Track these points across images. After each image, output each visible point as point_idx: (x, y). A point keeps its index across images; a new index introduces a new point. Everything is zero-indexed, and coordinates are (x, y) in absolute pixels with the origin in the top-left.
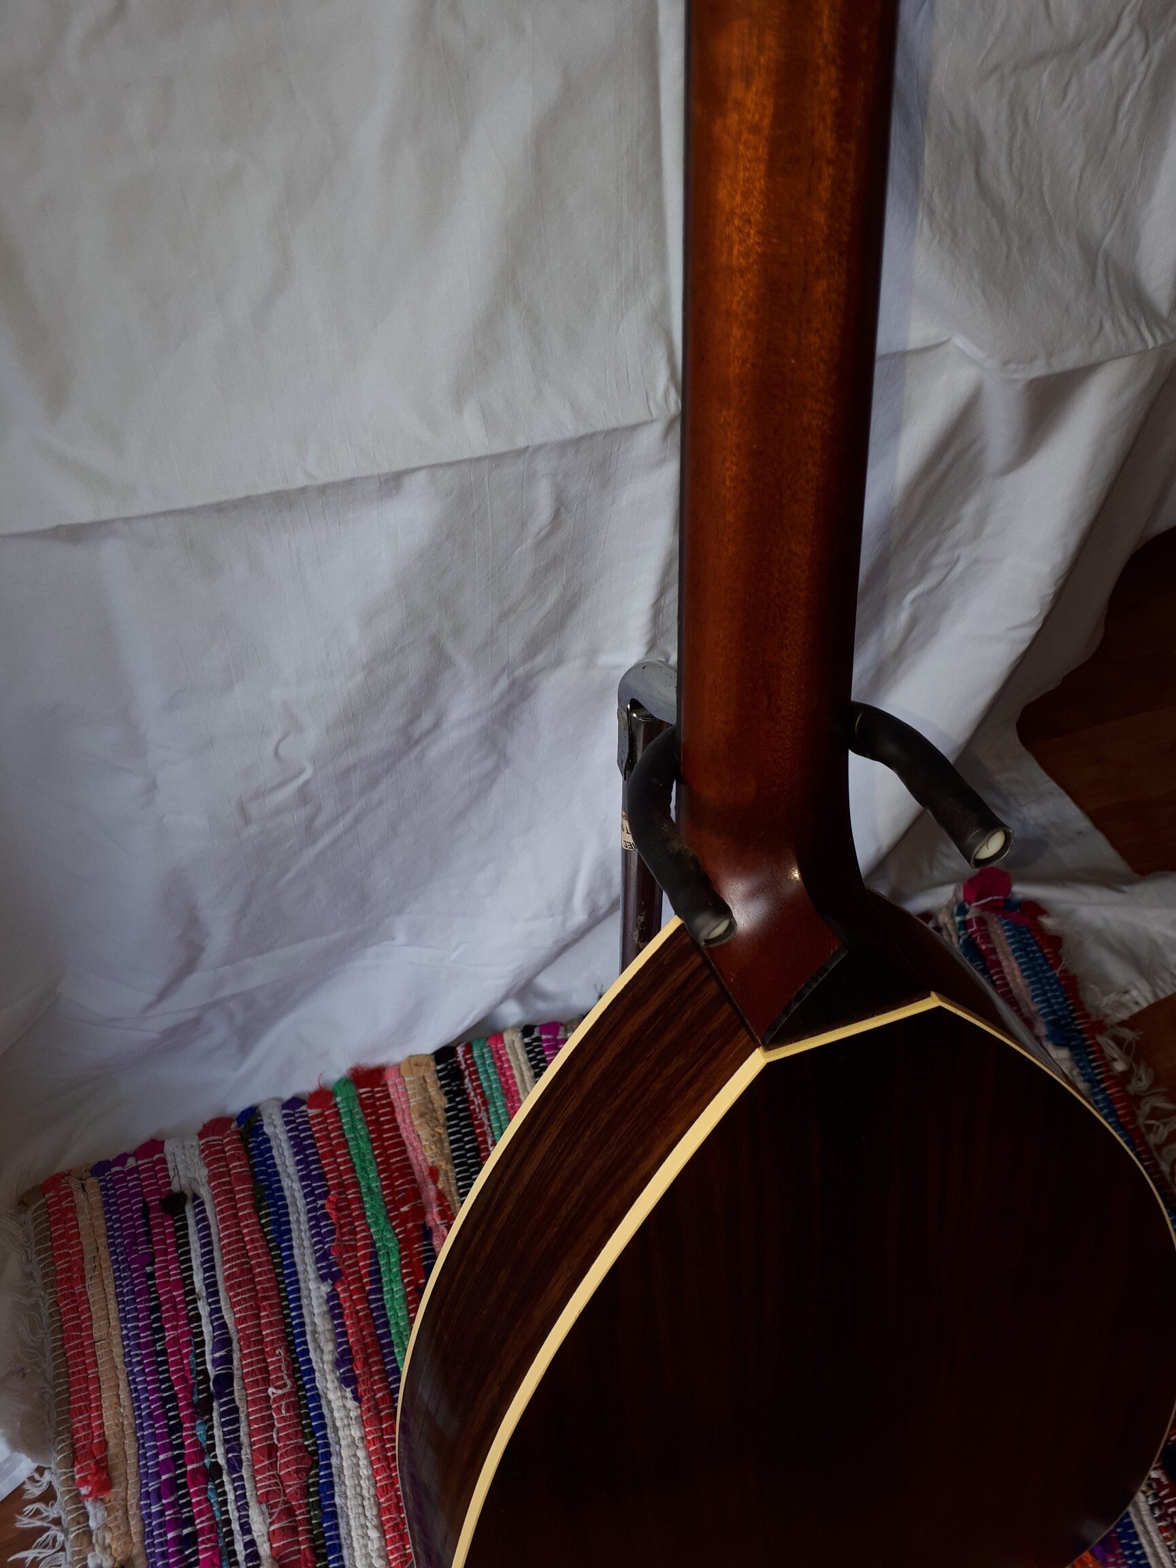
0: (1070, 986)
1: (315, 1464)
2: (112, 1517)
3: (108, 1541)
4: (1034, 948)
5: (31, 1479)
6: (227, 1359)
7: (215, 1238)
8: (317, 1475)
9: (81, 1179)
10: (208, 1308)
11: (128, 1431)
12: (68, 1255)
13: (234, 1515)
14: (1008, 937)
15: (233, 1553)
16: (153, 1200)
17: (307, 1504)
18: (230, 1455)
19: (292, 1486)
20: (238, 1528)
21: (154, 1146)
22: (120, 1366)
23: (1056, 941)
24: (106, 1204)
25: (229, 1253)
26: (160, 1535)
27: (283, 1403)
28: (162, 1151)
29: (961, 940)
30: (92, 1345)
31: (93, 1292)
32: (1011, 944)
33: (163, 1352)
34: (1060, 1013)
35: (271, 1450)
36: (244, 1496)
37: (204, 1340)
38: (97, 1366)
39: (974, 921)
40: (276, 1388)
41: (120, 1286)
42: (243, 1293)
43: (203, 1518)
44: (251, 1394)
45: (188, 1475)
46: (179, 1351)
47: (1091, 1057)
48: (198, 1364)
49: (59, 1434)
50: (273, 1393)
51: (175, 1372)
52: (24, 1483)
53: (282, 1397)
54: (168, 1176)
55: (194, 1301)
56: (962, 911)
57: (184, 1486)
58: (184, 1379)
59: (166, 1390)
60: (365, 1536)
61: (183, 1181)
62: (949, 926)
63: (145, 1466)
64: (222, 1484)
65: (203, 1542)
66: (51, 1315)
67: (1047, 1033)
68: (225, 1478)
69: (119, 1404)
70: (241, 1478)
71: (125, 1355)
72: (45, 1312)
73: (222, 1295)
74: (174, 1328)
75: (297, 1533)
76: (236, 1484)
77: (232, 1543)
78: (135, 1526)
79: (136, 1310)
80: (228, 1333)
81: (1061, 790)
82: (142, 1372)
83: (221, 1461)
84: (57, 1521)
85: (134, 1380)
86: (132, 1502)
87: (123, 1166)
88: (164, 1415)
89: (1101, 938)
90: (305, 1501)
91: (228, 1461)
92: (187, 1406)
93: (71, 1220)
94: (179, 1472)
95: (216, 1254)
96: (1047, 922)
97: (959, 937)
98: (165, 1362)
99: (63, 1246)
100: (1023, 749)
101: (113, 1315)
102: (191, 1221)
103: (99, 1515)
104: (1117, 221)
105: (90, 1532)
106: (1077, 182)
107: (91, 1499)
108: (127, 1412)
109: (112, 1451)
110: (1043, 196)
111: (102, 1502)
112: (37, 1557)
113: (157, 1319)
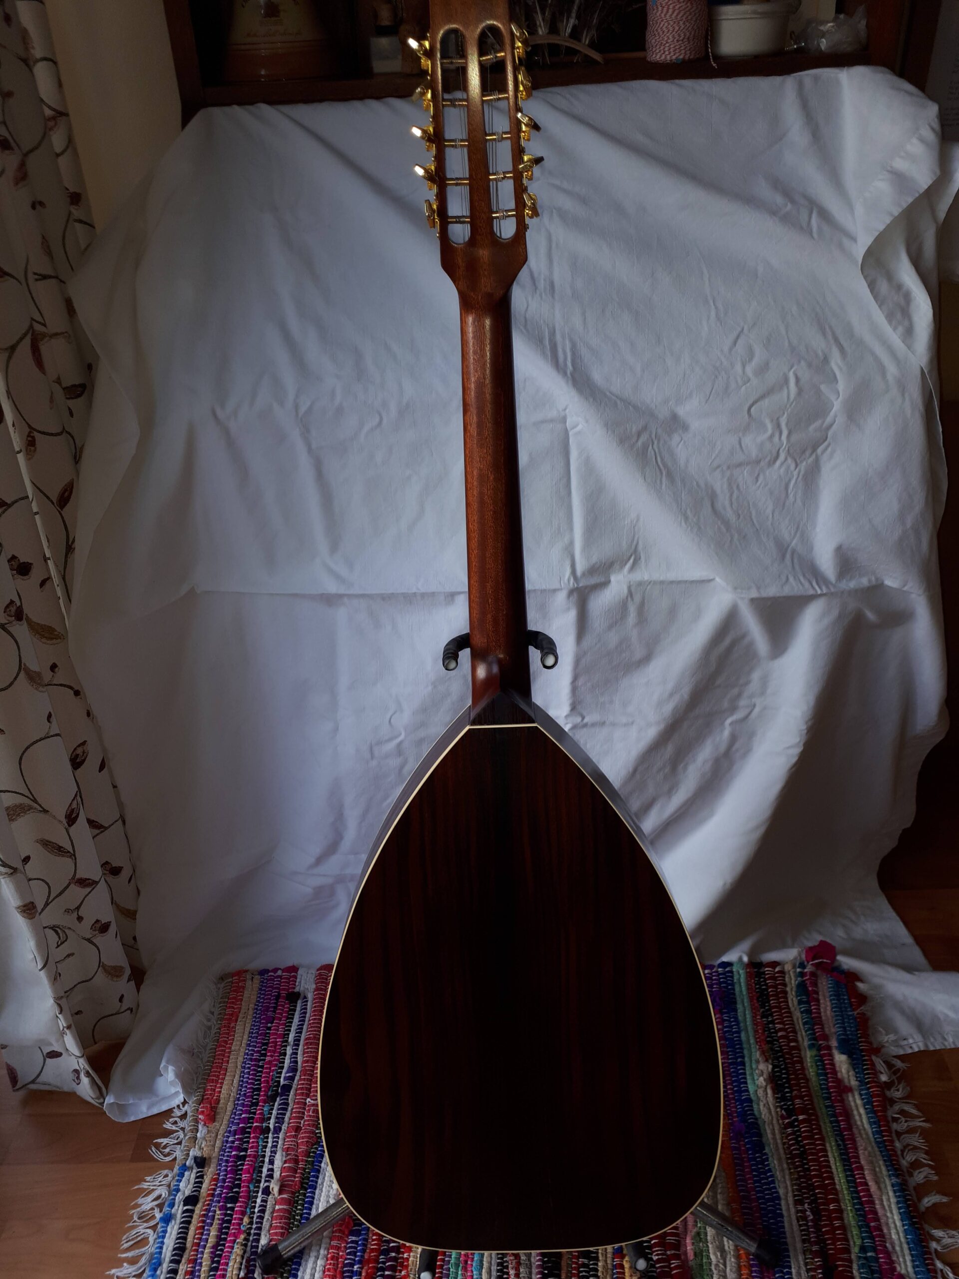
0: (863, 1024)
1: (318, 1143)
2: (209, 1135)
3: (203, 1145)
4: (845, 997)
5: (178, 1106)
6: (292, 1079)
7: (307, 1019)
8: (316, 1148)
9: (253, 974)
10: (291, 1051)
11: (232, 1099)
12: (233, 1008)
13: (268, 1154)
14: (829, 988)
15: (261, 1172)
16: (284, 993)
18: (277, 1125)
19: (303, 1148)
20: (268, 1161)
21: (294, 969)
22: (239, 1067)
23: (863, 999)
24: (260, 989)
25: (311, 1027)
26: (229, 1152)
27: (312, 1108)
28: (297, 973)
29: (797, 982)
30: (230, 1053)
31: (239, 1028)
32: (830, 992)
33: (262, 1067)
34: (850, 1037)
35: (298, 1129)
36: (276, 1146)
37: (284, 1066)
38: (228, 1063)
39: (808, 974)
40: (312, 1099)
41: (253, 1029)
42: (311, 1048)
43: (252, 1150)
44: (297, 1099)
45: (253, 1129)
46: (270, 1068)
47: (865, 1067)
48: (277, 1077)
49: (199, 1088)
50: (309, 1102)
51: (264, 1077)
52: (174, 1108)
53: (313, 1105)
54: (295, 985)
55: (286, 1046)
56: (802, 965)
57: (249, 1133)
58: (267, 1082)
59: (257, 1085)
60: (331, 1186)
61: (302, 989)
62: (791, 973)
63: (234, 1118)
64: (267, 1138)
65: (248, 1161)
66: (215, 1033)
67: (837, 1045)
68: (270, 1135)
69: (232, 1084)
70: (278, 1138)
71: (243, 1063)
72: (214, 1031)
73: (301, 1047)
74: (271, 1056)
75: (296, 1173)
76: (275, 1140)
77: (262, 1167)
78: (218, 1144)
79: (256, 1042)
80: (297, 1066)
81: (898, 918)
82: (248, 1073)
83: (271, 1126)
84: (183, 1129)
85: (243, 1076)
86: (221, 1132)
87: (275, 973)
88: (252, 1097)
89: (898, 1006)
90: (306, 1159)
91: (275, 1127)
92: (264, 1095)
93: (241, 992)
94: (249, 1125)
95: (305, 1027)
96: (860, 985)
97: (796, 980)
98: (261, 1072)
99: (233, 1003)
100: (880, 891)
101: (244, 1041)
102: (298, 1009)
103: (203, 1132)
104: (798, 535)
105: (196, 1139)
106: (771, 516)
107: (202, 1123)
108: (234, 1090)
109: (220, 1105)
110: (752, 520)
111: (208, 1127)
112: (168, 1143)
113: (265, 1049)
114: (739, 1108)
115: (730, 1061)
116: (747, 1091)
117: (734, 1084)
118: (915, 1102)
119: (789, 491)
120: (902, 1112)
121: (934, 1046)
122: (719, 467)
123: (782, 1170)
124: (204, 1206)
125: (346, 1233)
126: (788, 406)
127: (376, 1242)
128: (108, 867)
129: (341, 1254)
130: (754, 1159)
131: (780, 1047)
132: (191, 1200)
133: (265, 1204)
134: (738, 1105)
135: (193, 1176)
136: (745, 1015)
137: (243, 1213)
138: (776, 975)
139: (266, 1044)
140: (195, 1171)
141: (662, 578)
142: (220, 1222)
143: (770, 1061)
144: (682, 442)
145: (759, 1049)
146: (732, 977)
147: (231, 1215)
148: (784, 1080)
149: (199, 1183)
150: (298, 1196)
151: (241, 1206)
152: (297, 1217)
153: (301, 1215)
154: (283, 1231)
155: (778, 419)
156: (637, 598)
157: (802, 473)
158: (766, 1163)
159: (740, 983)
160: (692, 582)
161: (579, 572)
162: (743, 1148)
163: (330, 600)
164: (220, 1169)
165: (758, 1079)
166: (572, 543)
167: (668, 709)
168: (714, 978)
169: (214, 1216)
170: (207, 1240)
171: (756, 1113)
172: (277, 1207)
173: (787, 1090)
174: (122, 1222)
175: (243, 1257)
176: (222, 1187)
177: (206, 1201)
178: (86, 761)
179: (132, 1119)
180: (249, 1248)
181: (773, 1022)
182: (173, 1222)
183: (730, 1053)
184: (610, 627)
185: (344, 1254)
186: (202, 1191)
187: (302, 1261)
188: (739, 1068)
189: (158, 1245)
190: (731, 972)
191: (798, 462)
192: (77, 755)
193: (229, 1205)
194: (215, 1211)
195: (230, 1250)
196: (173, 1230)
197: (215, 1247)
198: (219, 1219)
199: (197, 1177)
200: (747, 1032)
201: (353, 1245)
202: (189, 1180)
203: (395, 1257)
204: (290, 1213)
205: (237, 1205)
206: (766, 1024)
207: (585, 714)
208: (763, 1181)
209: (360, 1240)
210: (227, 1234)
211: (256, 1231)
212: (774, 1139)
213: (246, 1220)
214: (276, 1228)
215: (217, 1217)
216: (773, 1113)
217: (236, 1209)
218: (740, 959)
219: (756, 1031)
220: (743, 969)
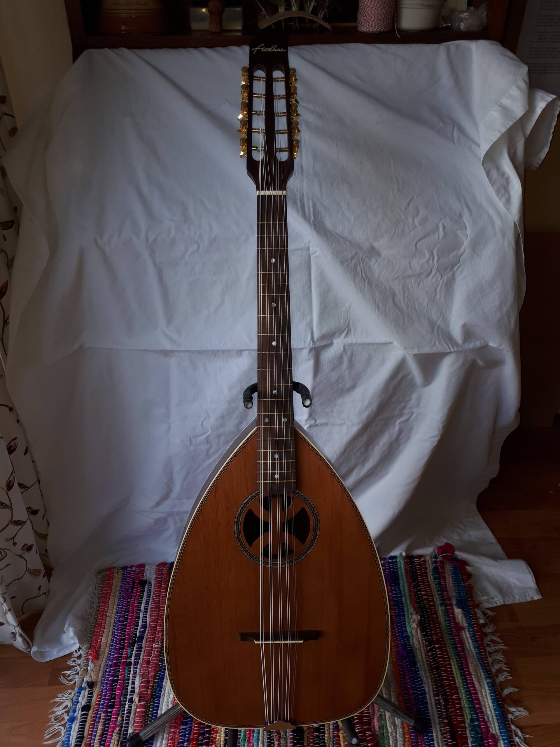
0: (470, 590)
1: (160, 670)
2: (95, 668)
3: (92, 674)
4: (460, 575)
5: (76, 651)
6: (144, 632)
7: (151, 596)
8: (160, 674)
9: (118, 570)
10: (143, 616)
11: (108, 646)
12: (107, 590)
13: (131, 678)
14: (451, 570)
15: (127, 689)
16: (137, 581)
17: (154, 682)
18: (136, 660)
19: (151, 674)
20: (131, 682)
21: (142, 566)
22: (112, 626)
23: (469, 576)
24: (123, 579)
25: (154, 601)
26: (107, 678)
27: (157, 649)
28: (144, 568)
29: (433, 567)
30: (106, 617)
31: (111, 602)
32: (451, 572)
33: (126, 625)
34: (463, 598)
35: (148, 662)
36: (136, 673)
37: (138, 625)
38: (105, 624)
39: (439, 562)
40: (156, 644)
41: (119, 603)
42: (155, 614)
43: (122, 676)
44: (148, 644)
45: (121, 663)
46: (130, 626)
47: (471, 615)
48: (135, 632)
49: (88, 640)
50: (154, 646)
51: (127, 632)
52: (73, 652)
53: (157, 648)
54: (143, 575)
55: (140, 613)
56: (436, 557)
57: (119, 666)
58: (129, 635)
59: (123, 636)
60: (169, 696)
61: (148, 578)
62: (430, 561)
63: (110, 657)
64: (130, 668)
65: (119, 683)
66: (97, 606)
67: (455, 603)
68: (132, 667)
69: (108, 637)
70: (137, 668)
71: (114, 623)
72: (96, 604)
73: (148, 613)
74: (131, 619)
75: (148, 689)
76: (135, 669)
77: (128, 686)
78: (101, 673)
79: (121, 611)
80: (147, 625)
81: (488, 528)
82: (118, 629)
83: (133, 661)
84: (79, 665)
85: (114, 631)
86: (102, 666)
87: (131, 569)
88: (120, 644)
89: (489, 579)
90: (154, 680)
91: (135, 662)
92: (128, 643)
93: (111, 580)
94: (119, 661)
95: (150, 601)
96: (468, 568)
97: (432, 566)
98: (125, 628)
99: (107, 587)
100: (478, 512)
101: (115, 610)
102: (146, 590)
103: (92, 666)
104: (441, 317)
105: (88, 671)
106: (426, 306)
107: (91, 661)
108: (109, 640)
109: (101, 650)
110: (415, 308)
111: (94, 663)
112: (70, 674)
113: (127, 615)
114: (402, 641)
115: (396, 614)
116: (406, 631)
117: (399, 628)
118: (499, 635)
119: (437, 292)
120: (492, 641)
121: (508, 602)
122: (397, 277)
123: (427, 677)
124: (94, 711)
125: (179, 724)
126: (438, 243)
127: (197, 728)
128: (30, 510)
129: (176, 736)
130: (411, 671)
131: (424, 605)
132: (86, 708)
133: (130, 708)
134: (401, 640)
135: (87, 693)
136: (404, 587)
137: (118, 715)
138: (421, 563)
139: (128, 612)
140: (87, 690)
141: (363, 342)
142: (104, 720)
143: (419, 614)
144: (377, 263)
145: (413, 606)
146: (397, 565)
147: (110, 716)
148: (427, 625)
149: (90, 697)
150: (150, 703)
151: (116, 711)
152: (149, 716)
153: (152, 714)
154: (142, 724)
155: (432, 250)
156: (349, 353)
157: (445, 281)
158: (418, 673)
159: (401, 568)
160: (380, 344)
161: (316, 338)
162: (404, 665)
163: (166, 353)
164: (102, 689)
165: (412, 624)
166: (311, 321)
167: (365, 415)
168: (386, 565)
169: (100, 717)
170: (97, 731)
171: (412, 644)
172: (138, 710)
173: (428, 630)
174: (45, 723)
175: (118, 741)
176: (104, 699)
177: (95, 708)
178: (17, 449)
179: (48, 660)
180: (122, 735)
181: (420, 591)
182: (76, 721)
183: (396, 610)
184: (333, 370)
185: (178, 736)
186: (92, 702)
187: (154, 741)
188: (402, 618)
189: (67, 736)
190: (396, 562)
191: (443, 275)
192: (11, 446)
193: (109, 710)
194: (101, 714)
195: (110, 737)
196: (76, 726)
197: (101, 736)
198: (103, 719)
199: (89, 694)
200: (405, 596)
201: (183, 731)
202: (84, 696)
203: (208, 737)
204: (145, 713)
205: (114, 710)
206: (416, 592)
207: (317, 418)
208: (416, 684)
209: (188, 728)
210: (108, 727)
211: (126, 725)
212: (422, 659)
213: (119, 718)
214: (138, 722)
215: (102, 717)
216: (421, 644)
217: (113, 712)
218: (401, 554)
219: (410, 596)
220: (403, 560)
